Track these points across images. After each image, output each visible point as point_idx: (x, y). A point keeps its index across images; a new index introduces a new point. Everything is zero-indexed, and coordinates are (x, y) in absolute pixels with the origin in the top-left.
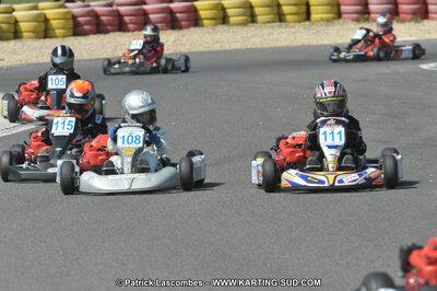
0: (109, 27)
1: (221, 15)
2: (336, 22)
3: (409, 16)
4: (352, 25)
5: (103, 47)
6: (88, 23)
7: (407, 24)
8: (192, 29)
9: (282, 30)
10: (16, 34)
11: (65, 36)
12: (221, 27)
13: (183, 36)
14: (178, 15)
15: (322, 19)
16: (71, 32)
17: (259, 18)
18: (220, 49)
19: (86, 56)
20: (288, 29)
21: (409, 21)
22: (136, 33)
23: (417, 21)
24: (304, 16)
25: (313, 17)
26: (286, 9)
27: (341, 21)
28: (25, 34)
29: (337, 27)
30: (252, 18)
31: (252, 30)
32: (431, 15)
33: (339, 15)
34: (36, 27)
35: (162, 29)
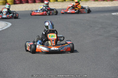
0: (24, 2)
4: (93, 2)
5: (22, 8)
7: (109, 2)
16: (13, 3)
22: (32, 4)
23: (112, 1)
27: (90, 1)
31: (64, 3)
34: (3, 2)
35: (39, 3)
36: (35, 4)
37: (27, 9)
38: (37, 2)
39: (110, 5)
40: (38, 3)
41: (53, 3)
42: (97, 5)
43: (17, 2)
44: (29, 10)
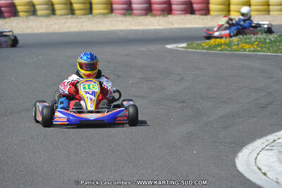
1: (32, 9)
2: (110, 15)
3: (159, 12)
4: (120, 18)
7: (158, 18)
8: (12, 18)
9: (72, 20)
14: (3, 9)
15: (100, 14)
17: (57, 12)
18: (31, 32)
20: (77, 20)
21: (159, 16)
23: (164, 16)
24: (88, 11)
25: (94, 12)
26: (75, 6)
27: (113, 15)
29: (110, 19)
30: (53, 12)
31: (52, 20)
32: (174, 12)
33: (112, 11)
39: (160, 25)
41: (25, 19)
42: (130, 24)
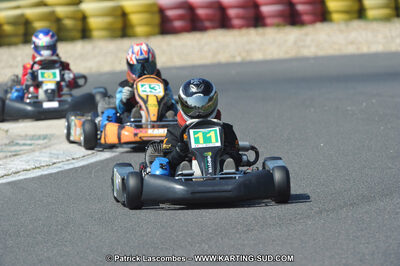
0: (207, 24)
6: (180, 18)
10: (85, 34)
11: (149, 35)
12: (356, 24)
13: (307, 34)
16: (157, 30)
19: (178, 62)
22: (244, 31)
28: (95, 34)
34: (111, 24)
35: (278, 25)
36: (260, 30)
37: (223, 58)
38: (269, 21)
40: (272, 25)
43: (178, 24)
44: (231, 60)
